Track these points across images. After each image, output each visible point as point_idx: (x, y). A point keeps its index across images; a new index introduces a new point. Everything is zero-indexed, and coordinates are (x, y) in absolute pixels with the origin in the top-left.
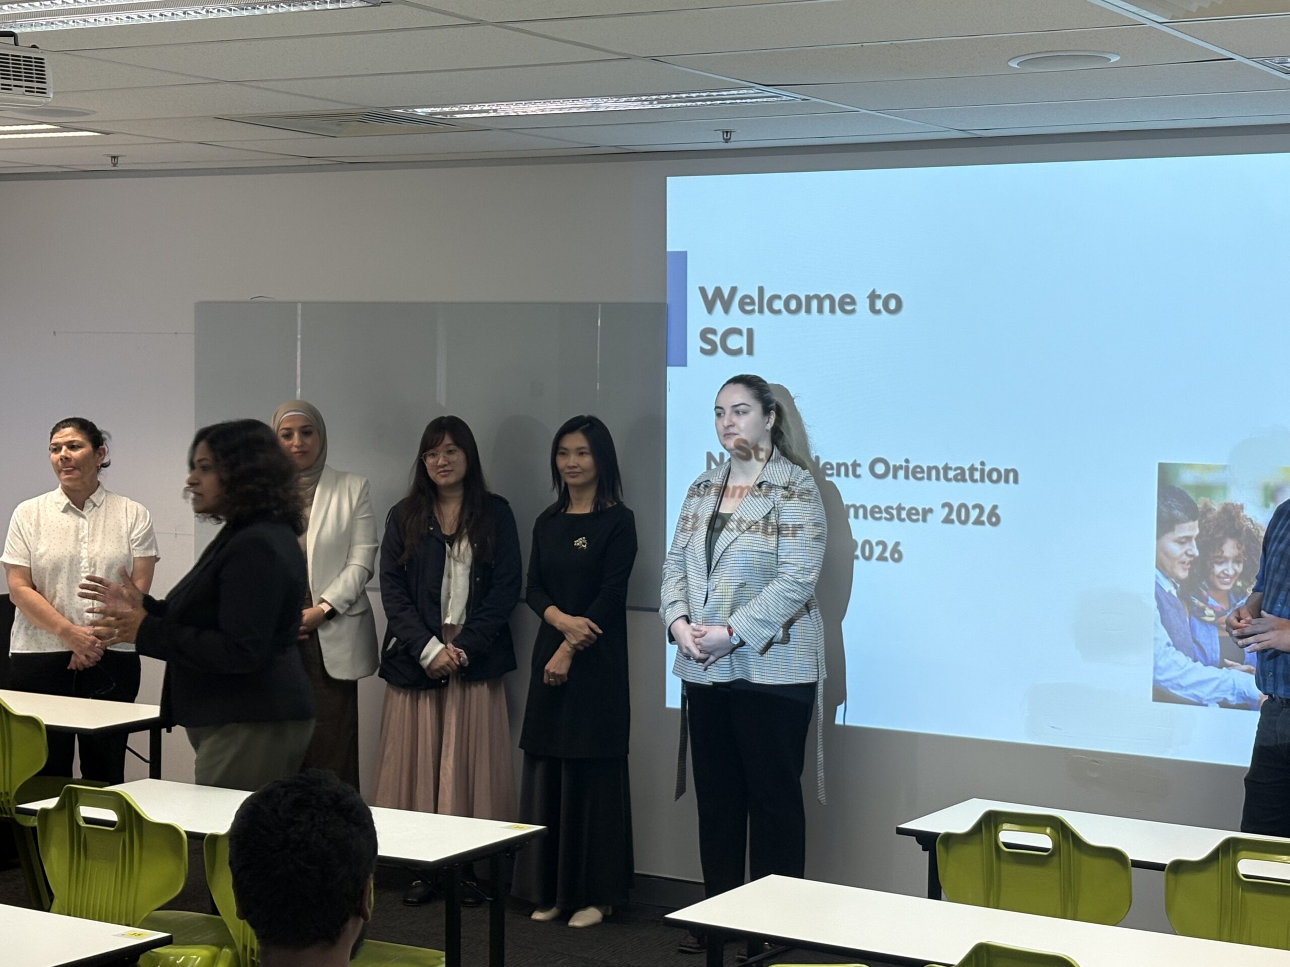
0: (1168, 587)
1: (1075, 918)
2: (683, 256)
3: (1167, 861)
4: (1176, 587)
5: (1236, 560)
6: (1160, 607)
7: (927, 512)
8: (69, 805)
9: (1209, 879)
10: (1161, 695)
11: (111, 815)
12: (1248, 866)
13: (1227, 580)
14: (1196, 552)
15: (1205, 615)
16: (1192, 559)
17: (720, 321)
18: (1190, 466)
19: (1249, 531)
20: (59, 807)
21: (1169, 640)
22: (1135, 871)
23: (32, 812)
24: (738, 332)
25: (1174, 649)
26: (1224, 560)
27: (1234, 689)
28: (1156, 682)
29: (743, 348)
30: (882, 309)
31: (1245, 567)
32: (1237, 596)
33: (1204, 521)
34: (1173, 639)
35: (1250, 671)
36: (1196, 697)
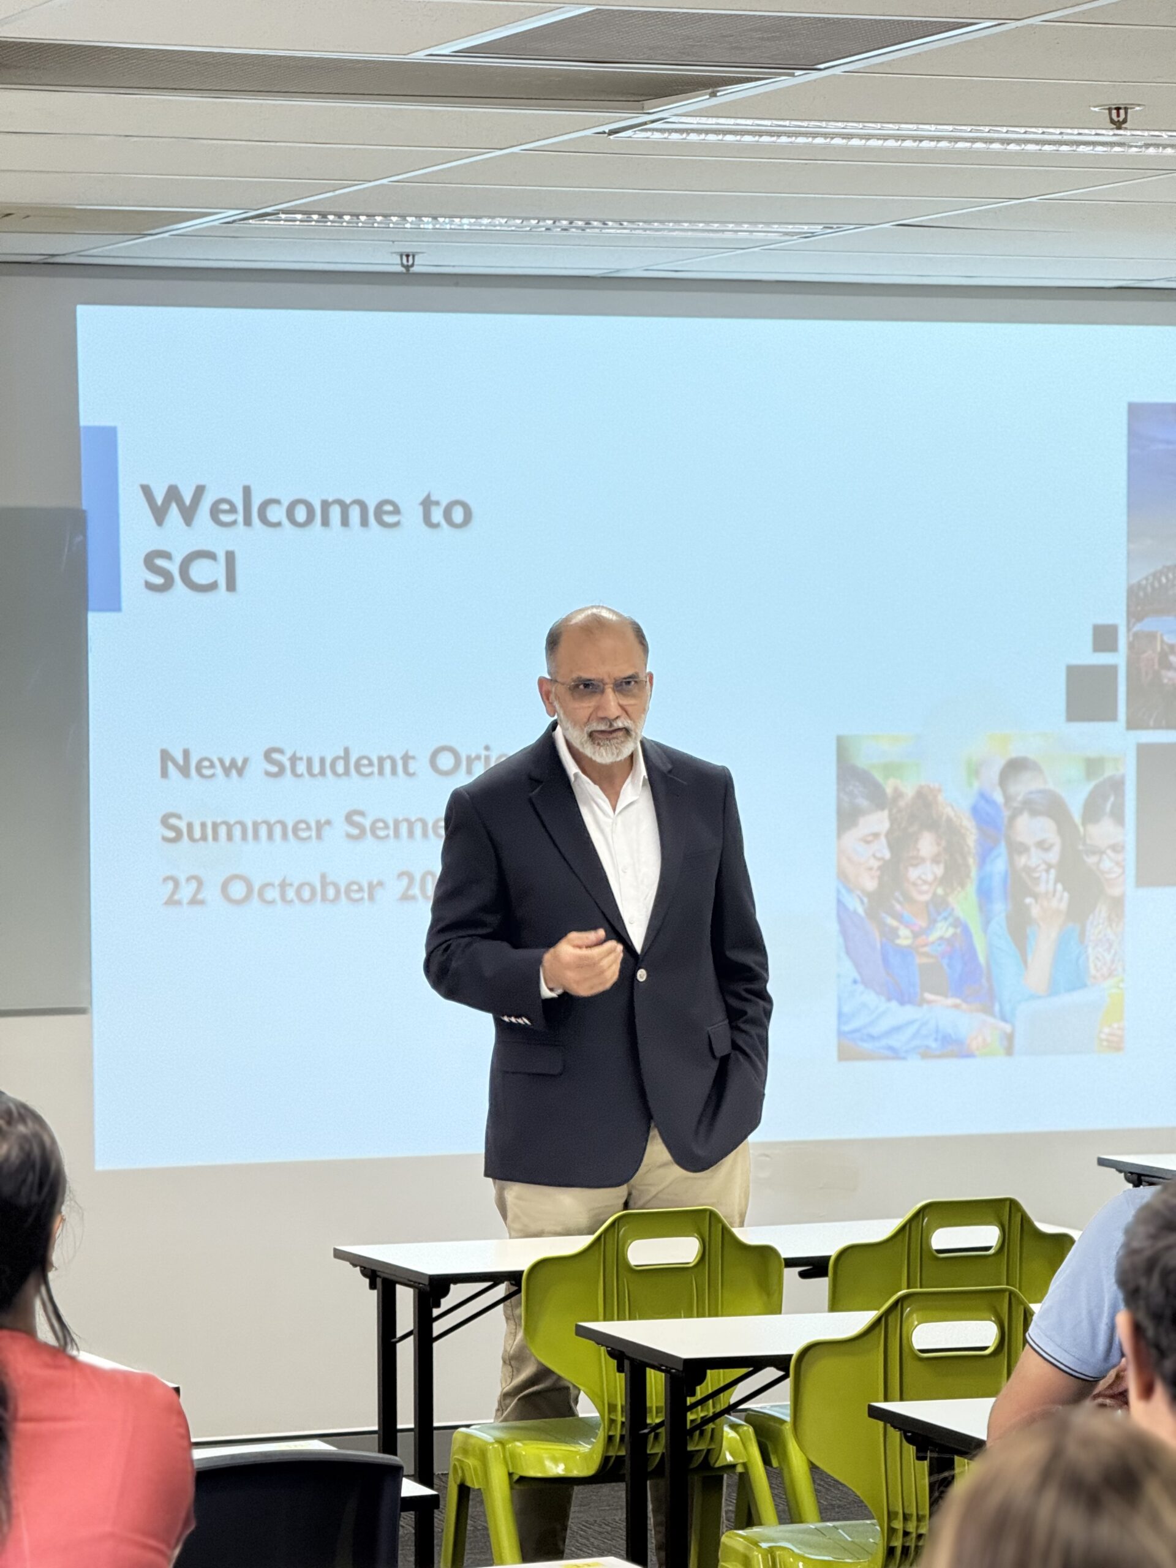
0: (855, 905)
2: (109, 433)
4: (862, 902)
5: (936, 860)
6: (844, 932)
10: (848, 1051)
13: (925, 888)
14: (887, 855)
15: (898, 937)
16: (882, 862)
17: (178, 538)
18: (872, 739)
19: (949, 820)
21: (855, 974)
24: (211, 556)
25: (860, 988)
27: (937, 1031)
28: (840, 1034)
29: (219, 582)
30: (443, 522)
31: (946, 868)
32: (938, 908)
33: (894, 811)
34: (860, 973)
35: (956, 1006)
36: (891, 1048)
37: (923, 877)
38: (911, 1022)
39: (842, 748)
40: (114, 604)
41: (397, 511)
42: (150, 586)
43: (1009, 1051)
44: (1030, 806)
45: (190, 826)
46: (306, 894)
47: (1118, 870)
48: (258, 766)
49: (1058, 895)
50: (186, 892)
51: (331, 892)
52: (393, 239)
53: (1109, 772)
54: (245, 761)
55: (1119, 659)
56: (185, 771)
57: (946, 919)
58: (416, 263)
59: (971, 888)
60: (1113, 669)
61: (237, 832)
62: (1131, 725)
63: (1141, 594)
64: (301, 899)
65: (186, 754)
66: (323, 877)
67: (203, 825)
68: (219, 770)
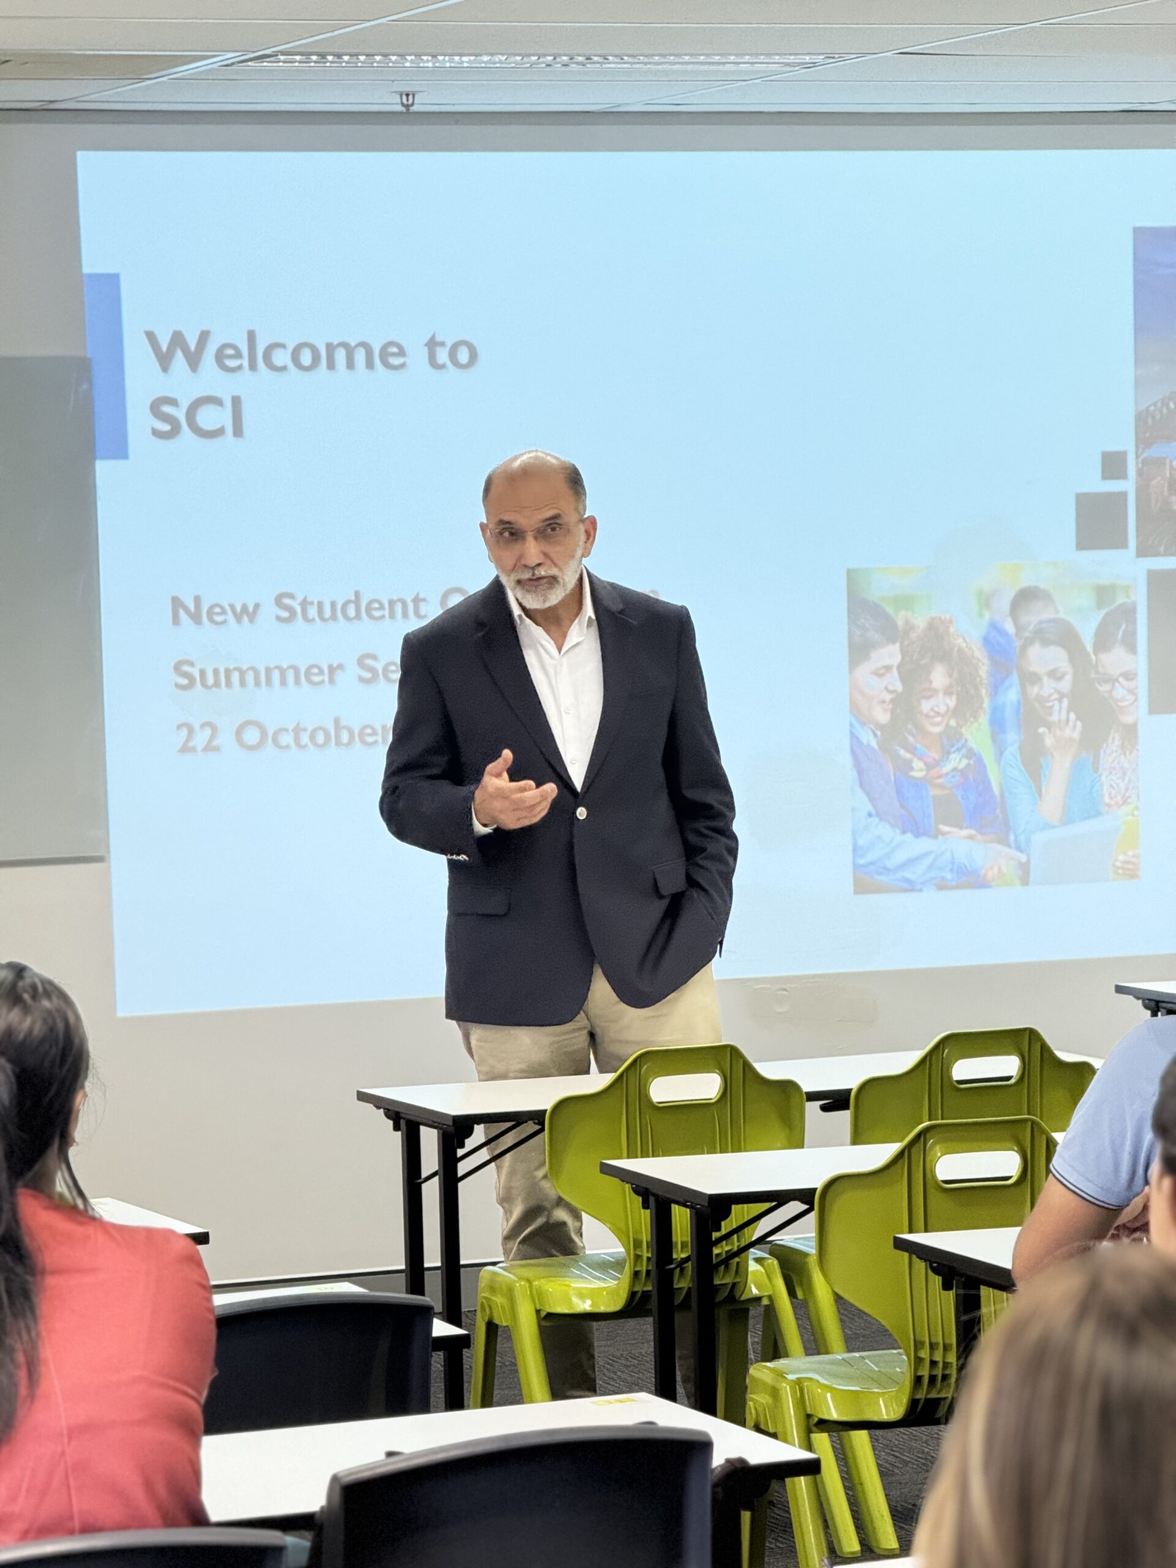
0: (867, 737)
2: (113, 280)
4: (875, 735)
5: (948, 692)
6: (857, 764)
10: (864, 884)
13: (938, 719)
14: (899, 687)
15: (912, 769)
16: (894, 695)
17: (184, 384)
18: (883, 571)
19: (960, 651)
21: (869, 807)
24: (216, 401)
25: (876, 820)
27: (953, 863)
28: (856, 866)
29: (226, 427)
30: (449, 364)
31: (958, 700)
32: (951, 740)
33: (906, 643)
34: (874, 806)
35: (971, 837)
36: (907, 880)
37: (936, 709)
38: (927, 854)
39: (853, 579)
40: (120, 451)
41: (402, 353)
42: (156, 433)
43: (1025, 881)
44: (1042, 636)
45: (203, 673)
46: (320, 738)
47: (1131, 698)
48: (269, 610)
49: (1071, 723)
50: (201, 738)
51: (345, 737)
52: (393, 78)
53: (1121, 600)
54: (257, 606)
55: (1128, 486)
56: (196, 618)
57: (959, 750)
58: (416, 102)
59: (984, 720)
60: (1123, 495)
61: (250, 677)
62: (1141, 553)
63: (1150, 420)
64: (315, 744)
65: (197, 600)
66: (337, 721)
67: (216, 672)
68: (230, 617)
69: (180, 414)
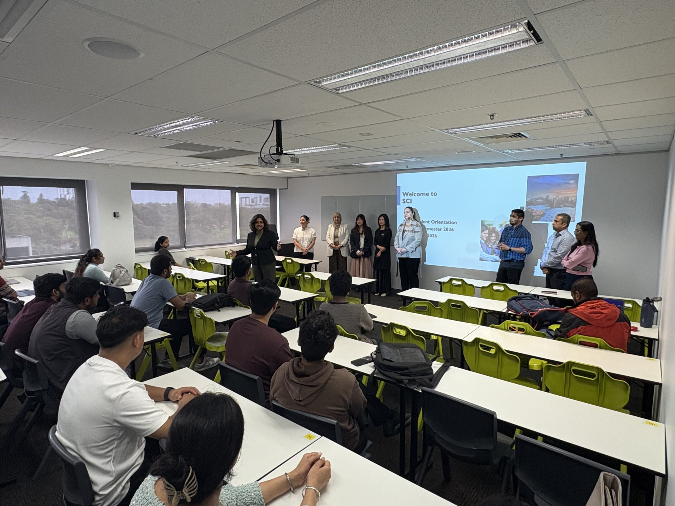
0: (482, 241)
1: (465, 295)
2: (400, 187)
3: (481, 286)
4: (484, 241)
5: (494, 237)
6: (481, 245)
7: (441, 229)
8: (303, 275)
9: (488, 290)
10: (481, 259)
11: (309, 277)
12: (495, 287)
13: (494, 240)
14: (488, 235)
15: (489, 246)
16: (487, 237)
17: (406, 198)
18: (487, 221)
19: (497, 232)
20: (302, 275)
21: (482, 250)
22: (475, 288)
23: (298, 276)
24: (409, 199)
25: (483, 252)
26: (492, 237)
27: (495, 259)
28: (480, 257)
29: (410, 202)
32: (495, 243)
33: (489, 230)
35: (496, 255)
36: (487, 260)
38: (490, 257)
40: (400, 205)
41: (428, 194)
42: (403, 203)
63: (529, 202)
69: (405, 201)
